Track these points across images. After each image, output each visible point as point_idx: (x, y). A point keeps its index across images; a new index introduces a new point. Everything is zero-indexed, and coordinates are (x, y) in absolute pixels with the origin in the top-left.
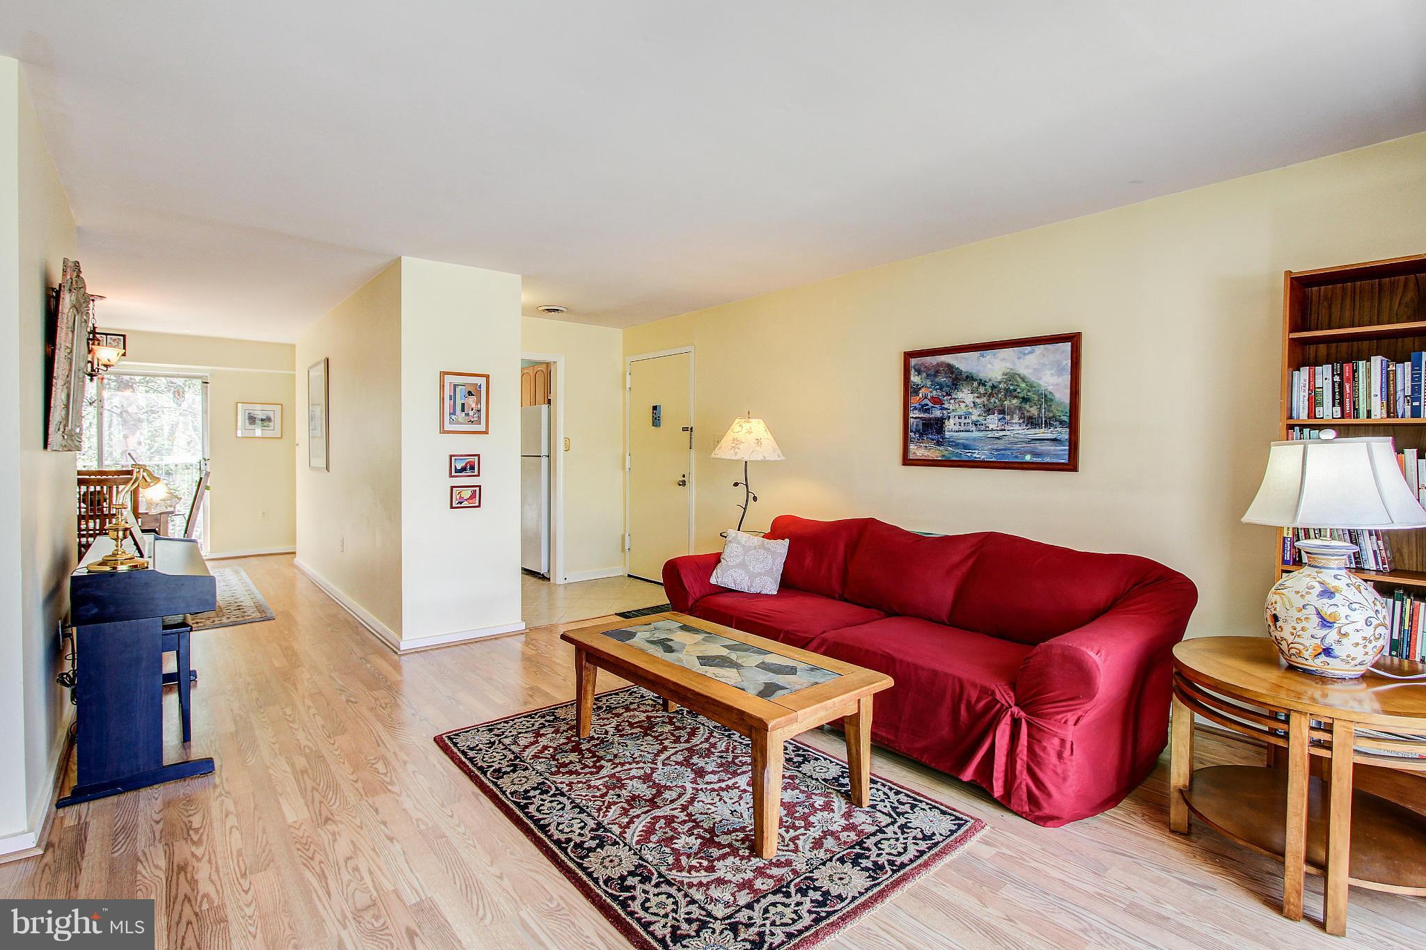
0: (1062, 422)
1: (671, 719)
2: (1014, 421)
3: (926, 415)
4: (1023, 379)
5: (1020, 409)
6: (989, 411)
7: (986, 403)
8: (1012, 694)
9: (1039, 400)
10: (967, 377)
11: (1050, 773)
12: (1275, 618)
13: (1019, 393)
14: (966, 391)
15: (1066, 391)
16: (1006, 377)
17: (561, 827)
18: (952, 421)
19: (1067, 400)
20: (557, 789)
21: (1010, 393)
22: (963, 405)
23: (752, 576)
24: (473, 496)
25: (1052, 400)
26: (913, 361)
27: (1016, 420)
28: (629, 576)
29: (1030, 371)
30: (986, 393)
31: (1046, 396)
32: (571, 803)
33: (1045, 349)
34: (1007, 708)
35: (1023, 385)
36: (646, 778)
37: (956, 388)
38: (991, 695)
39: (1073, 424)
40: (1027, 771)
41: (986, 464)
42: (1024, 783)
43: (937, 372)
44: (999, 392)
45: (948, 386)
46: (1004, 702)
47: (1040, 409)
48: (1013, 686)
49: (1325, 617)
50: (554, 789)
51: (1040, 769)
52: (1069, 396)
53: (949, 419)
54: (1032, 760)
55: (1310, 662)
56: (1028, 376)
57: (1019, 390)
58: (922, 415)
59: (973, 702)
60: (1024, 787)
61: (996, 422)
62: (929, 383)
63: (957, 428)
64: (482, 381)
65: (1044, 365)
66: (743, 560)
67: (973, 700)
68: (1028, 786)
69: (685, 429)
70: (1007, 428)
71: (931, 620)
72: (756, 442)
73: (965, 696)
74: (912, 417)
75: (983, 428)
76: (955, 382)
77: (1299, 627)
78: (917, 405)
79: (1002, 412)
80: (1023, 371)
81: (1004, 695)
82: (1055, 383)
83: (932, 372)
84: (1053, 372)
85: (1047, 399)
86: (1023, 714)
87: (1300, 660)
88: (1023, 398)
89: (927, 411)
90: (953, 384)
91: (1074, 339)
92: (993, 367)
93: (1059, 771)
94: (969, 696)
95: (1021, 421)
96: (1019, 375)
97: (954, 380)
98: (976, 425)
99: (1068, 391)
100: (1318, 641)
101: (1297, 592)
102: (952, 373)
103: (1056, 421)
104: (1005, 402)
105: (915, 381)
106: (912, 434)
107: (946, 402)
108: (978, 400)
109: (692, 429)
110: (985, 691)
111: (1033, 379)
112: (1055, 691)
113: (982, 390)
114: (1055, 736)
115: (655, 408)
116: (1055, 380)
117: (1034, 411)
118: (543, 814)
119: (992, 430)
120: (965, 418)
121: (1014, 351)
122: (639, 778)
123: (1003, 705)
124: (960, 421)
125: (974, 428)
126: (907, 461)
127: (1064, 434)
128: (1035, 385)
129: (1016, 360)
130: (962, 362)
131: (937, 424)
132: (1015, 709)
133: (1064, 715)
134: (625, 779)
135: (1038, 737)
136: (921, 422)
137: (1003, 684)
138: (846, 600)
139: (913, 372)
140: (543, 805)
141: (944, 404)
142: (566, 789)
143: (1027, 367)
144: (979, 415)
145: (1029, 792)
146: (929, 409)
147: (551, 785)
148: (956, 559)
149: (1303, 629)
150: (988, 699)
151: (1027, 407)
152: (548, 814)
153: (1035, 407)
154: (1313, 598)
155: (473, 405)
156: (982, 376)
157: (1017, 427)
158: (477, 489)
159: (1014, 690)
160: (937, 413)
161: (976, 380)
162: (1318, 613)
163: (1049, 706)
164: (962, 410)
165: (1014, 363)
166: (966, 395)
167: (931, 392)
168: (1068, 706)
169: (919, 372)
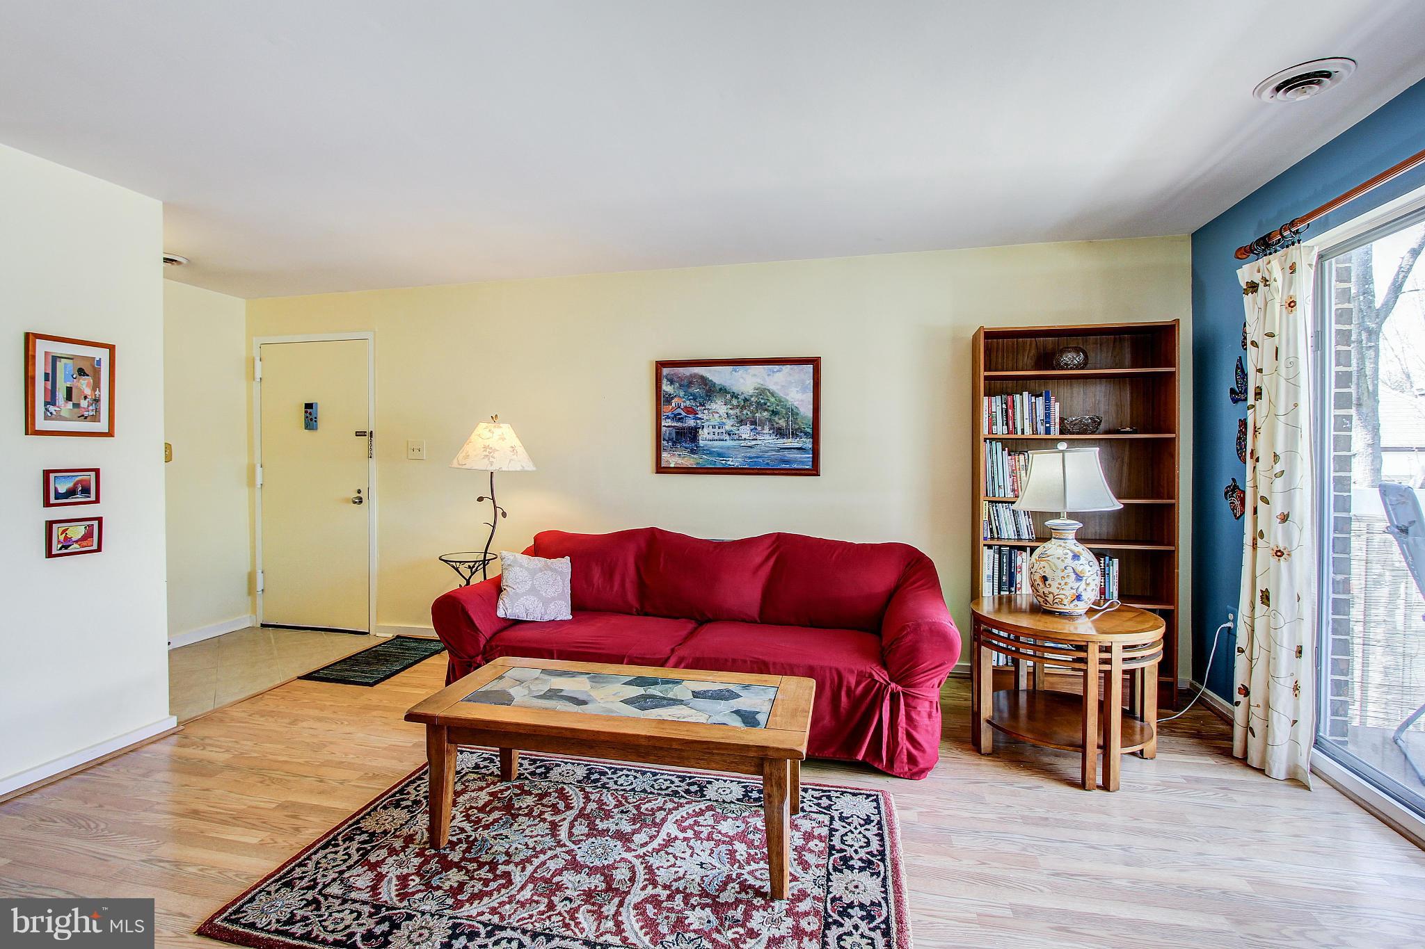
0: (806, 434)
1: (520, 787)
2: (765, 432)
3: (679, 424)
4: (773, 394)
5: (770, 420)
6: (741, 422)
7: (739, 414)
8: (886, 672)
9: (786, 414)
10: (721, 389)
11: (923, 732)
12: (1045, 579)
13: (769, 406)
14: (719, 402)
15: (809, 406)
16: (757, 391)
18: (706, 430)
19: (810, 414)
20: (485, 924)
21: (761, 406)
22: (716, 416)
23: (546, 602)
24: (88, 536)
25: (797, 414)
26: (665, 371)
27: (766, 431)
28: (263, 626)
29: (779, 387)
30: (739, 406)
31: (792, 410)
32: (524, 933)
33: (792, 369)
34: (886, 686)
35: (773, 400)
36: (574, 866)
37: (709, 400)
38: (869, 677)
39: (815, 436)
40: (907, 737)
41: (741, 471)
42: (905, 748)
43: (691, 383)
44: (751, 404)
45: (701, 397)
46: (882, 681)
47: (787, 422)
48: (884, 665)
49: (1078, 573)
50: (481, 926)
51: (917, 732)
52: (812, 411)
53: (703, 428)
54: (910, 726)
55: (1067, 607)
56: (777, 391)
57: (768, 404)
58: (675, 424)
59: (853, 687)
60: (905, 751)
61: (749, 432)
62: (682, 394)
63: (711, 437)
64: (103, 354)
65: (791, 383)
66: (532, 584)
67: (853, 686)
68: (907, 750)
69: (358, 434)
70: (758, 437)
71: (743, 621)
72: (511, 449)
73: (845, 683)
74: (665, 426)
75: (736, 437)
76: (709, 394)
77: (1063, 583)
78: (669, 414)
79: (754, 423)
80: (773, 387)
81: (881, 676)
82: (800, 400)
83: (685, 382)
84: (798, 389)
85: (793, 413)
86: (900, 688)
87: (1060, 606)
88: (773, 411)
89: (680, 420)
90: (707, 396)
91: (815, 362)
92: (746, 381)
93: (929, 728)
94: (848, 682)
95: (771, 432)
96: (769, 390)
97: (707, 391)
98: (729, 435)
99: (811, 407)
100: (1074, 591)
101: (1059, 558)
102: (706, 385)
103: (801, 432)
104: (757, 415)
105: (667, 390)
106: (665, 442)
107: (700, 412)
108: (731, 412)
109: (371, 432)
110: (861, 676)
111: (781, 394)
112: (926, 662)
113: (735, 402)
114: (926, 700)
115: (309, 406)
116: (799, 396)
117: (782, 423)
119: (745, 439)
120: (719, 428)
121: (764, 368)
122: (565, 868)
123: (881, 684)
124: (714, 430)
125: (727, 437)
126: (660, 469)
127: (808, 444)
128: (783, 400)
129: (766, 377)
130: (716, 375)
131: (691, 433)
132: (893, 685)
133: (931, 681)
134: (552, 878)
135: (913, 704)
136: (674, 430)
137: (875, 665)
138: (646, 614)
139: (665, 381)
141: (697, 414)
142: (495, 919)
143: (776, 383)
144: (732, 426)
145: (909, 753)
146: (682, 418)
147: (470, 923)
148: (758, 560)
149: (1066, 584)
150: (867, 682)
151: (776, 419)
153: (783, 420)
154: (1069, 561)
155: (88, 391)
156: (735, 389)
157: (767, 437)
158: (96, 523)
159: (886, 669)
160: (691, 422)
161: (729, 393)
162: (1074, 571)
163: (922, 675)
164: (715, 420)
165: (764, 380)
166: (719, 407)
167: (684, 402)
168: (936, 672)
169: (672, 382)
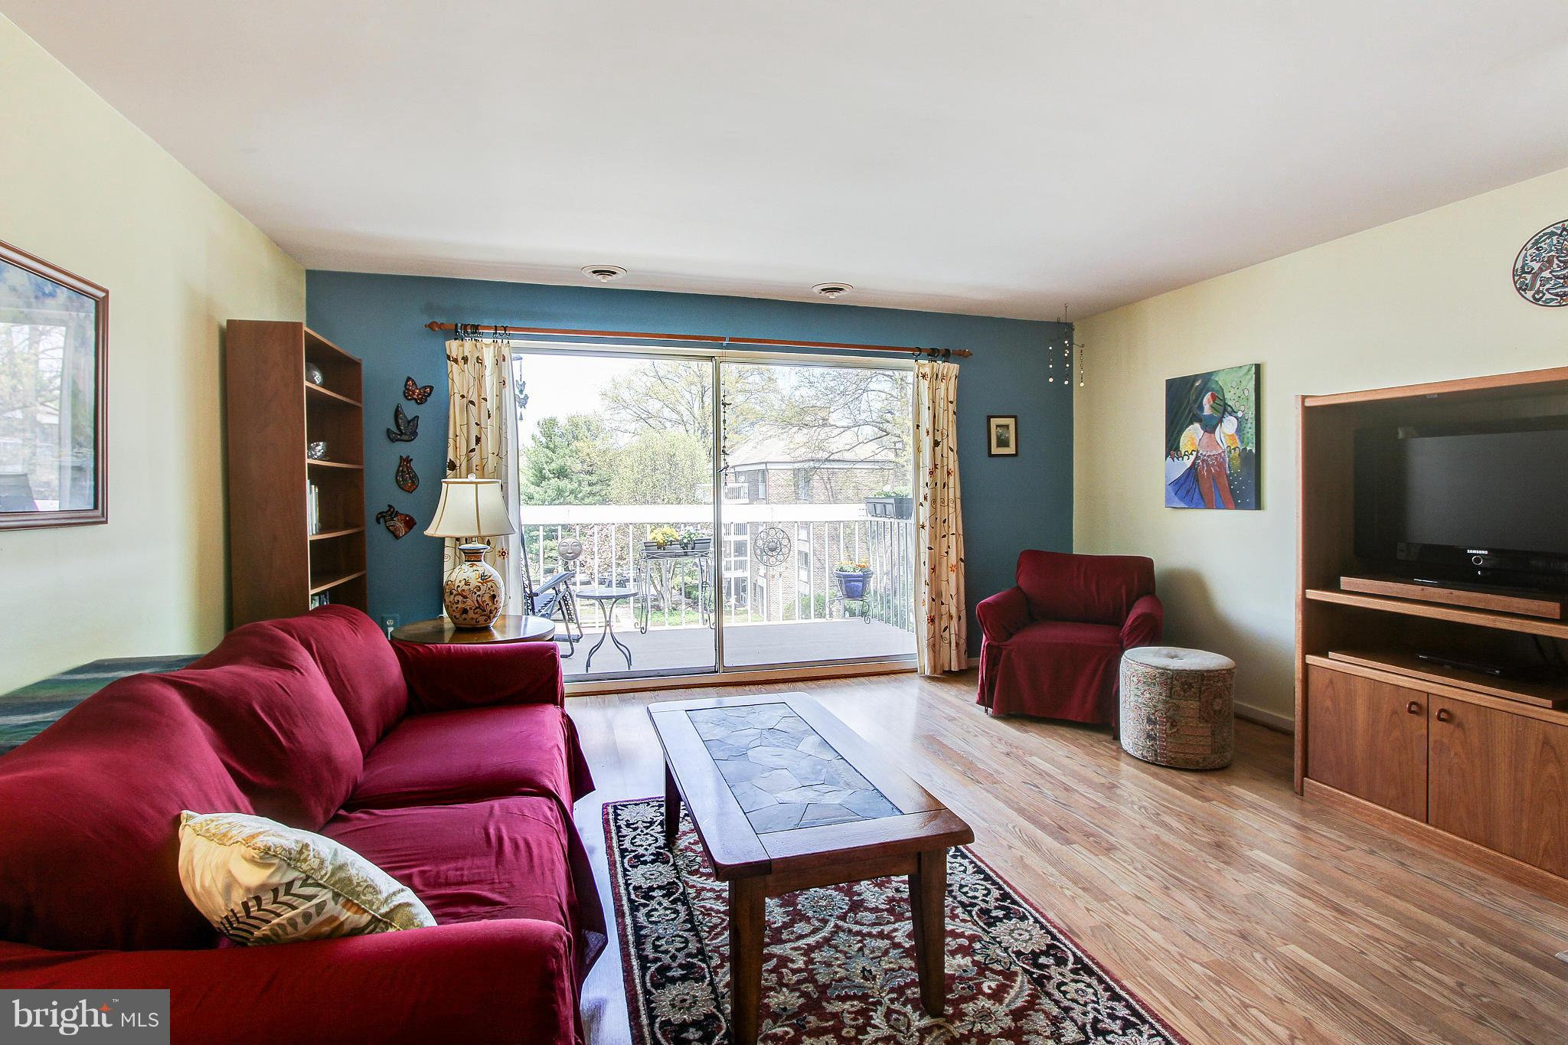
17: (962, 868)
20: (970, 912)
32: (952, 891)
36: (857, 906)
50: (974, 913)
118: (982, 885)
122: (867, 909)
134: (883, 910)
140: (984, 895)
142: (959, 911)
147: (977, 919)
152: (976, 884)
